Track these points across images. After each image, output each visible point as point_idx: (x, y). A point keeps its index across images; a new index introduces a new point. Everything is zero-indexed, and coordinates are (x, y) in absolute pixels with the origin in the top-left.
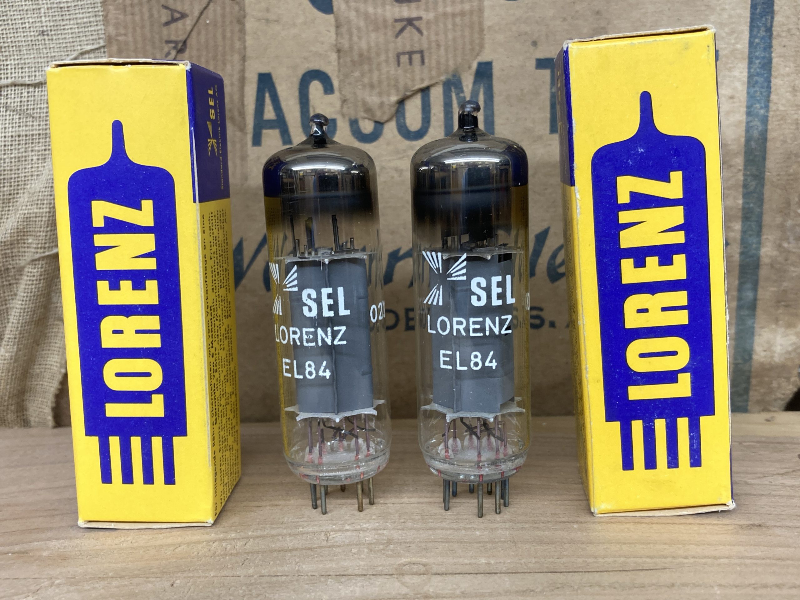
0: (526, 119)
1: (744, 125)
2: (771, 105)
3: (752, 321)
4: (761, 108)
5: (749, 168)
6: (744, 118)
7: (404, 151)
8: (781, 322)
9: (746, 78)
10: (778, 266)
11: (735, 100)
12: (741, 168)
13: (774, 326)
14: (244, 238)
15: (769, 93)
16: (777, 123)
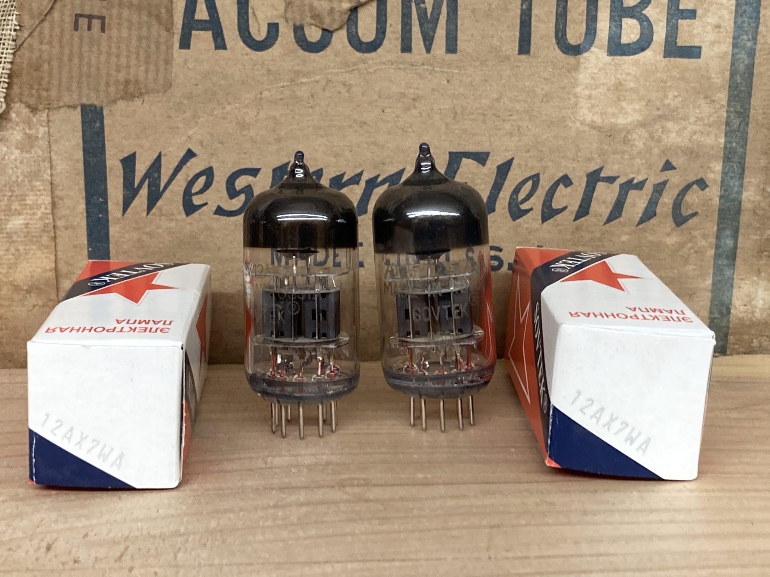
0: (492, 37)
1: (730, 57)
2: (759, 37)
3: (732, 272)
4: (749, 40)
5: (733, 103)
6: (731, 48)
7: (355, 64)
8: (763, 274)
9: (734, 6)
10: (761, 212)
11: (722, 30)
12: (725, 103)
13: (755, 278)
14: (162, 154)
15: (759, 23)
16: (766, 57)
